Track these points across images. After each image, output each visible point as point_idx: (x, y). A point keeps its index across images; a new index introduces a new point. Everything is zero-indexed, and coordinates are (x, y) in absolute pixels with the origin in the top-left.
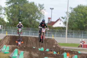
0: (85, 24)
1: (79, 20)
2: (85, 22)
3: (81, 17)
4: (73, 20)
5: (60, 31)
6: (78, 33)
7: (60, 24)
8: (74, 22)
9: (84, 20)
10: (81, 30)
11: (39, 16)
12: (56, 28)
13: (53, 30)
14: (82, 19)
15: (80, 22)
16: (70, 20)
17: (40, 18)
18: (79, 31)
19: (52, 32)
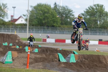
0: (44, 21)
1: (38, 17)
2: (44, 19)
3: (40, 14)
4: (34, 17)
5: (22, 27)
6: (38, 29)
7: (22, 21)
8: (35, 19)
9: (43, 17)
10: (41, 26)
11: (3, 14)
12: (18, 25)
13: (15, 26)
14: (41, 16)
15: (39, 19)
16: (31, 17)
17: (3, 16)
18: (39, 27)
19: (15, 28)
